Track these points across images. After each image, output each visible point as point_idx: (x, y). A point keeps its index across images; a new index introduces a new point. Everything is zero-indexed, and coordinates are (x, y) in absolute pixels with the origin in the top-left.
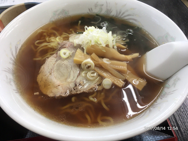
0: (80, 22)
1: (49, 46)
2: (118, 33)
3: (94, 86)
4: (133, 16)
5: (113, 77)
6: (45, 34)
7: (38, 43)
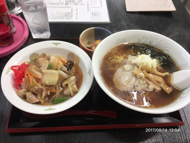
0: (133, 47)
1: (117, 62)
2: (157, 58)
3: (144, 88)
4: (167, 48)
5: (154, 85)
6: (113, 53)
7: (110, 59)
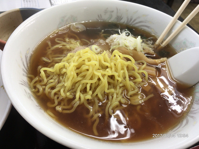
4: (145, 22)
